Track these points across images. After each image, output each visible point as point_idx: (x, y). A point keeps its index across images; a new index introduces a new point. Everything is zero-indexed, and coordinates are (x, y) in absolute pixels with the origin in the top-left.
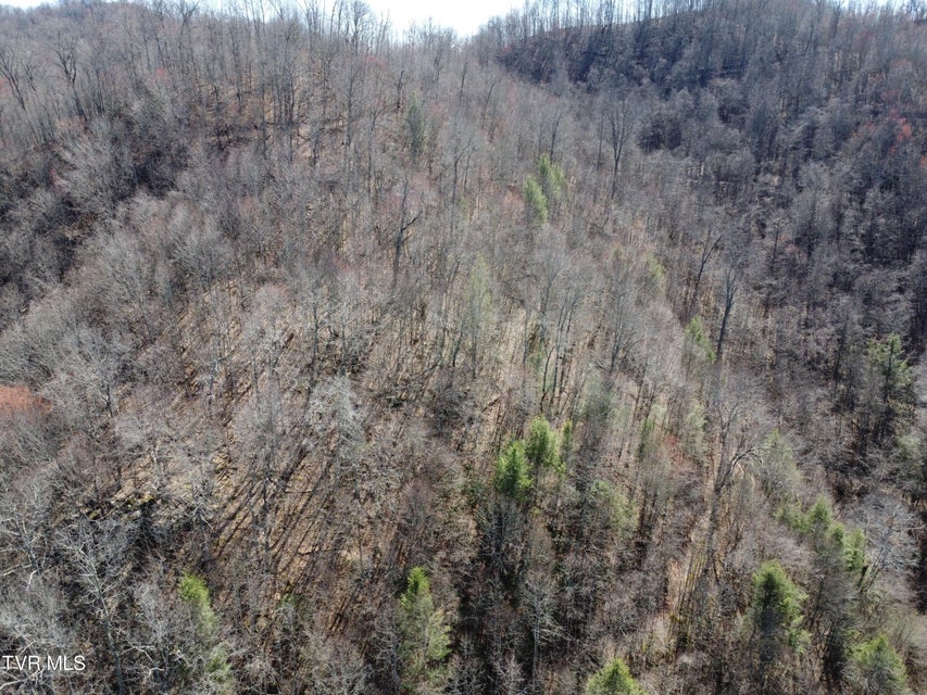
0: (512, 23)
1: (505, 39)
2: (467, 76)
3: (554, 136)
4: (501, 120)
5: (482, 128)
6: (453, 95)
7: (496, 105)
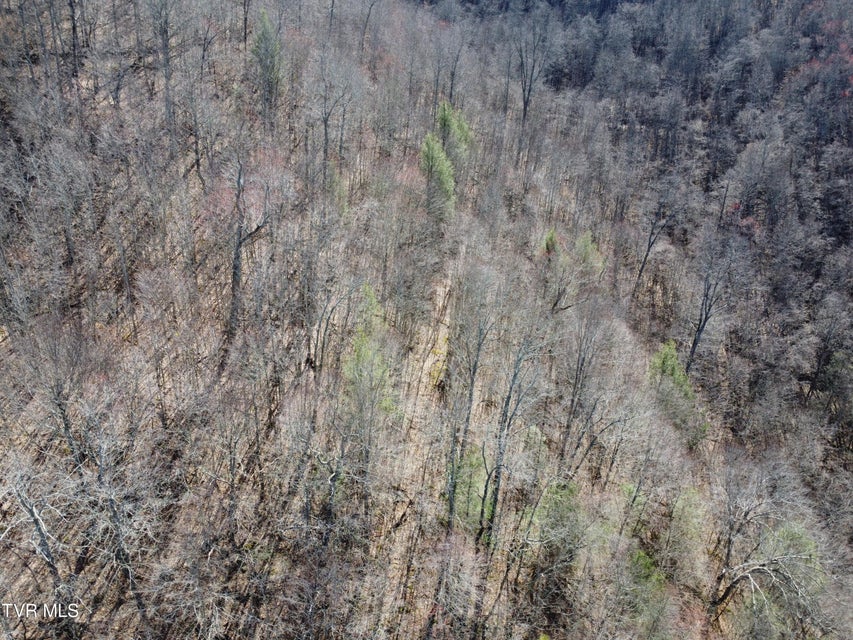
3: (453, 74)
4: (384, 51)
5: (361, 63)
6: (321, 17)
7: (377, 31)
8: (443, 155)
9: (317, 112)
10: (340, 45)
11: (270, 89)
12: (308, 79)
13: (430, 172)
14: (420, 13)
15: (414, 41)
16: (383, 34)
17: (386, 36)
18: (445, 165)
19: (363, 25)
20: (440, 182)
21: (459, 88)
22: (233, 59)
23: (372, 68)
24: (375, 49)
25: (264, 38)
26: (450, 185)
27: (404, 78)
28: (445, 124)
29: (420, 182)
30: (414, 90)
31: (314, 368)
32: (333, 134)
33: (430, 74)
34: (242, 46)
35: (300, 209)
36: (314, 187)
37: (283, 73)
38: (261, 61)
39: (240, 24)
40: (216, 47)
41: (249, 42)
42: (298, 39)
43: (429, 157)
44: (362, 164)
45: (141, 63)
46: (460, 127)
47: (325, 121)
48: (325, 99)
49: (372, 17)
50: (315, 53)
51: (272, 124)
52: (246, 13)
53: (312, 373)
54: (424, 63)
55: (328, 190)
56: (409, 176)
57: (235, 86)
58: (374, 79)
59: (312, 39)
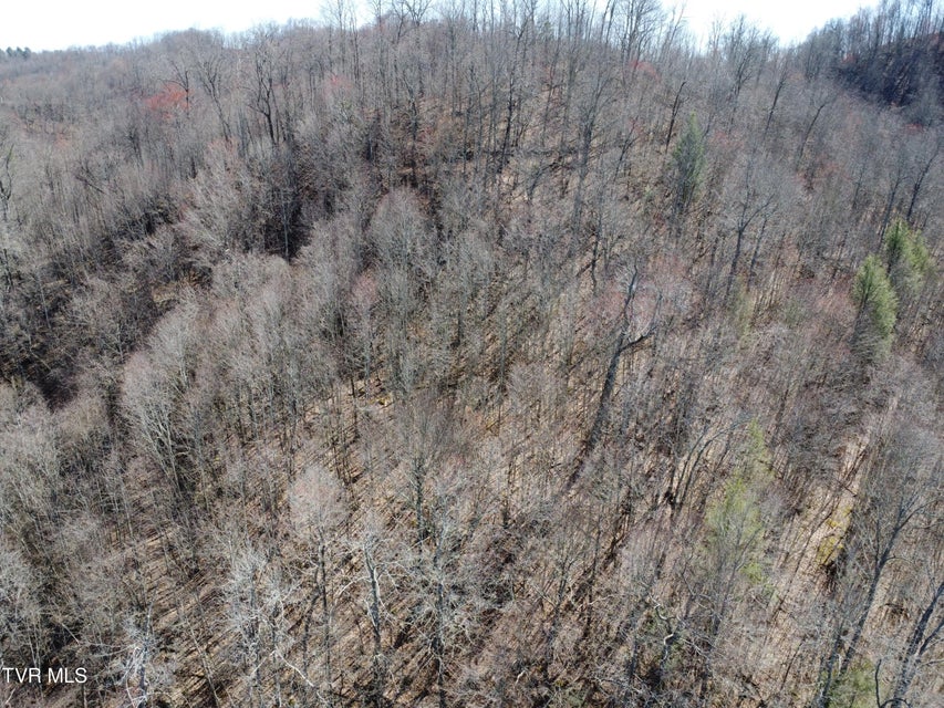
0: (858, 28)
1: (845, 48)
2: (783, 93)
3: (917, 188)
4: (829, 157)
5: (797, 170)
6: (757, 120)
7: (822, 135)
8: (885, 284)
9: (732, 221)
10: (774, 150)
11: (685, 193)
12: (729, 185)
13: (864, 301)
14: (884, 115)
15: (869, 147)
16: (831, 138)
17: (834, 141)
18: (886, 296)
19: (807, 128)
20: (876, 316)
21: (923, 205)
22: (650, 162)
23: (810, 176)
24: (817, 154)
25: (689, 140)
26: (890, 320)
27: (848, 190)
28: (895, 247)
29: (848, 312)
30: (859, 203)
31: (673, 504)
32: (747, 246)
33: (885, 186)
34: (663, 148)
35: (693, 324)
36: (712, 302)
37: (702, 178)
38: (680, 164)
39: (666, 126)
40: (636, 149)
41: (672, 144)
42: (725, 142)
43: (866, 284)
44: (776, 283)
45: (561, 162)
46: (917, 252)
47: (740, 232)
48: (745, 208)
49: (820, 119)
50: (743, 158)
51: (679, 231)
52: (674, 115)
53: (669, 510)
54: (878, 174)
55: (728, 308)
56: (834, 303)
57: (648, 189)
58: (810, 188)
59: (743, 142)
